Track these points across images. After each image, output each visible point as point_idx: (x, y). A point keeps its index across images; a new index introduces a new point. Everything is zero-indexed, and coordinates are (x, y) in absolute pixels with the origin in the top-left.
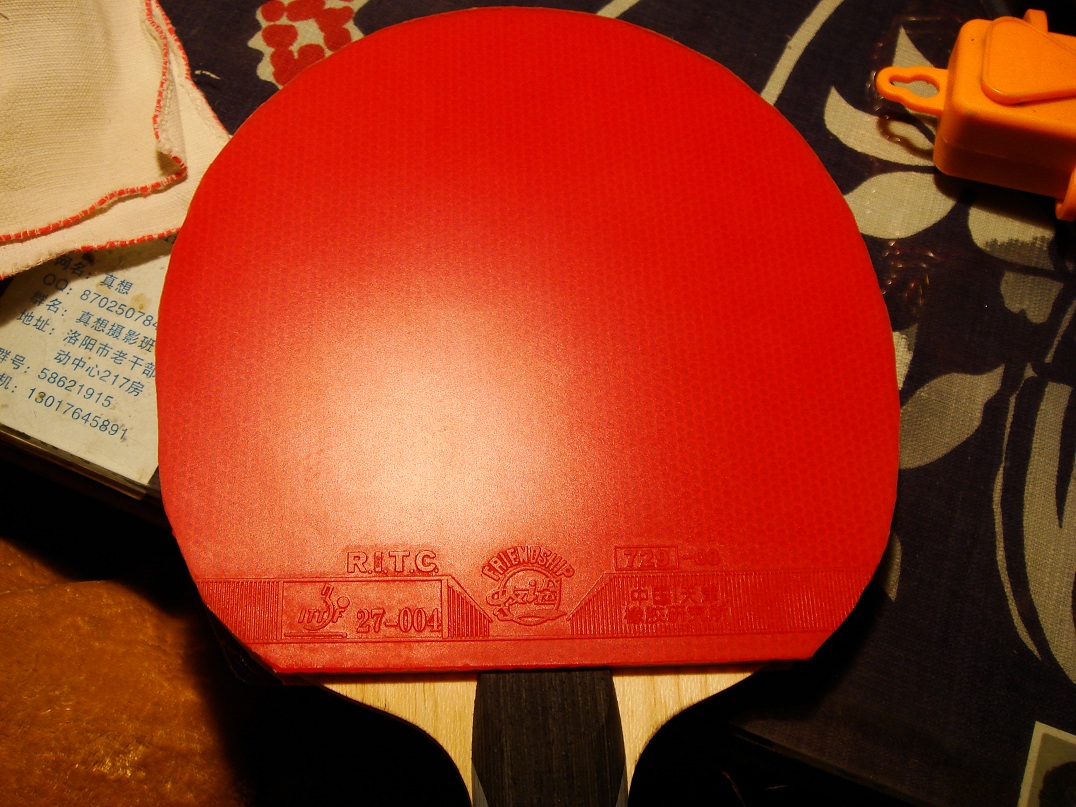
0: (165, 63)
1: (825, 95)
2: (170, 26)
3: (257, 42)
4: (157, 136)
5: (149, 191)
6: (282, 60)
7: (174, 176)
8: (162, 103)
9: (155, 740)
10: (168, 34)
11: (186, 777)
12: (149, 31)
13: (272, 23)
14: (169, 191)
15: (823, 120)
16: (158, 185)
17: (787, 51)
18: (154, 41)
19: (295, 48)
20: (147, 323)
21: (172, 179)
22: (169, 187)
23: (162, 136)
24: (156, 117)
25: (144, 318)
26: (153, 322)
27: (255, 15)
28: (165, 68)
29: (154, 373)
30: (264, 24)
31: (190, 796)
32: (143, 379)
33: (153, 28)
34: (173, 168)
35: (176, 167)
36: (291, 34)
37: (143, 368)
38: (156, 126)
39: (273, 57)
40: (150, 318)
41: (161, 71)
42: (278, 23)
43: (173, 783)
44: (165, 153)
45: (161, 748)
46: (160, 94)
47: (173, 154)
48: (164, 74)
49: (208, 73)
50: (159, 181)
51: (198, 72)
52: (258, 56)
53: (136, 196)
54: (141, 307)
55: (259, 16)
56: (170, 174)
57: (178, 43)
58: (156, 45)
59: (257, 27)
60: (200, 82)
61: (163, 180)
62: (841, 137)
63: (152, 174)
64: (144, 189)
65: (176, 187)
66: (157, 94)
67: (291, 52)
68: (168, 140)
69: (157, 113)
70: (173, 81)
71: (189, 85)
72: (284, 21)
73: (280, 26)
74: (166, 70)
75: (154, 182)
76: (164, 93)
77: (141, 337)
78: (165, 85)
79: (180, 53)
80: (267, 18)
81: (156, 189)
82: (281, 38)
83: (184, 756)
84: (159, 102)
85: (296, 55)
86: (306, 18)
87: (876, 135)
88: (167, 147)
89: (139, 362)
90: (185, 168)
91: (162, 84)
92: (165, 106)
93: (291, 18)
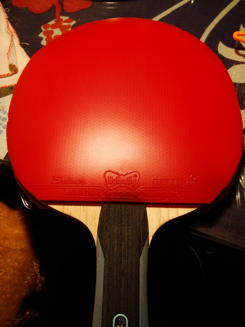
0: (12, 39)
1: (218, 43)
2: (14, 31)
3: (41, 35)
4: (8, 59)
5: (6, 76)
6: (49, 39)
7: (14, 72)
8: (10, 50)
9: (5, 245)
10: (13, 33)
11: (15, 258)
12: (7, 32)
13: (46, 30)
14: (12, 76)
15: (217, 51)
16: (9, 74)
17: (205, 32)
18: (9, 35)
19: (53, 36)
20: (5, 113)
21: (13, 73)
22: (12, 75)
23: (10, 59)
24: (8, 53)
25: (4, 112)
26: (6, 113)
27: (41, 27)
28: (12, 40)
29: (6, 128)
30: (44, 30)
31: (16, 264)
32: (3, 129)
33: (9, 31)
34: (13, 69)
35: (15, 69)
36: (52, 32)
37: (2, 127)
38: (8, 56)
39: (46, 39)
40: (5, 112)
41: (10, 41)
42: (48, 30)
43: (11, 259)
44: (11, 64)
45: (7, 248)
46: (10, 47)
47: (13, 64)
48: (11, 42)
49: (26, 43)
50: (9, 73)
51: (23, 43)
52: (41, 39)
53: (2, 78)
54: (3, 109)
55: (42, 28)
56: (12, 71)
57: (16, 35)
58: (9, 36)
59: (41, 31)
60: (23, 46)
61: (10, 72)
62: (223, 55)
63: (7, 71)
64: (4, 75)
65: (14, 75)
66: (9, 47)
67: (52, 38)
68: (12, 60)
69: (9, 52)
70: (14, 44)
71: (19, 47)
72: (50, 29)
73: (48, 31)
74: (12, 41)
75: (7, 73)
76: (11, 47)
77: (3, 118)
78: (11, 45)
79: (17, 38)
80: (44, 28)
81: (8, 75)
82: (48, 34)
83: (15, 251)
84: (9, 49)
85: (53, 38)
86: (57, 28)
87: (235, 54)
88: (11, 62)
89: (2, 124)
90: (17, 69)
91: (10, 44)
92: (11, 51)
93: (52, 28)
